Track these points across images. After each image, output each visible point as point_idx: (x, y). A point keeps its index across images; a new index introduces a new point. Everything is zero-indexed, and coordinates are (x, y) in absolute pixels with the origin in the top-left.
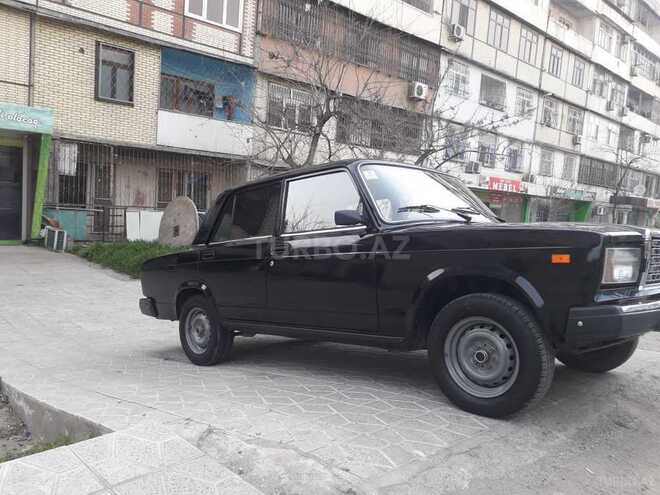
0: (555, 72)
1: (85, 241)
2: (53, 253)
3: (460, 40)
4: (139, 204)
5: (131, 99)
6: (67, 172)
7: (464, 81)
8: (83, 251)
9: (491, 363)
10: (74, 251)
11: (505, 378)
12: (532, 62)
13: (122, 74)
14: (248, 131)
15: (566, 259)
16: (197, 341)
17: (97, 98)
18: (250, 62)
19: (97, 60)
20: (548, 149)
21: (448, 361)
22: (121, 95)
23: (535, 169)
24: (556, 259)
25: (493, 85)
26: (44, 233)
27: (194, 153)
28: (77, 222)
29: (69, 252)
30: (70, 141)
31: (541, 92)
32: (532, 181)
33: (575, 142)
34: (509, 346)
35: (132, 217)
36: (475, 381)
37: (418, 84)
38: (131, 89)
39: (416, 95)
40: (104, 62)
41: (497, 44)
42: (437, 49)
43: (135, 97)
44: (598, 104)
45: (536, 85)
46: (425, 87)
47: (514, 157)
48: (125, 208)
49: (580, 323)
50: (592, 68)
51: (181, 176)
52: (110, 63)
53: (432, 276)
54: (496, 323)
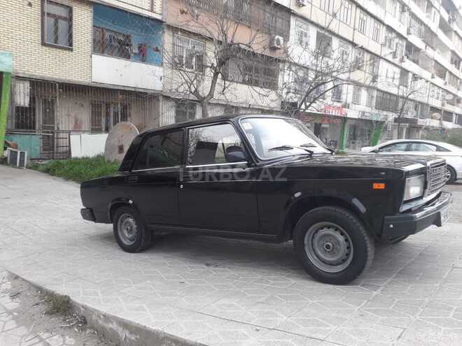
0: (362, 30)
1: (39, 159)
2: (18, 170)
3: (303, 5)
4: (78, 129)
5: (71, 45)
6: (22, 104)
7: (306, 36)
8: (41, 168)
10: (34, 167)
11: (343, 260)
12: (349, 23)
13: (62, 25)
14: (159, 71)
15: (382, 186)
17: (43, 44)
18: (159, 17)
19: (43, 13)
20: (358, 85)
22: (62, 41)
23: (350, 100)
24: (376, 186)
26: (6, 153)
27: (120, 88)
28: (30, 144)
29: (30, 168)
30: (23, 79)
31: (354, 45)
32: (348, 108)
33: (374, 80)
34: (346, 240)
35: (75, 138)
36: (324, 262)
37: (277, 37)
38: (71, 36)
39: (276, 45)
40: (49, 14)
41: (326, 9)
42: (289, 11)
43: (74, 44)
45: (351, 39)
46: (281, 38)
48: (69, 132)
49: (391, 226)
50: (385, 28)
51: (108, 106)
52: (54, 16)
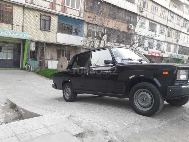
0: (171, 21)
1: (37, 69)
2: (29, 72)
3: (143, 12)
4: (52, 59)
5: (50, 30)
6: (32, 50)
7: (144, 24)
8: (36, 72)
9: (147, 101)
10: (34, 72)
11: (150, 105)
12: (165, 18)
13: (47, 23)
14: (82, 39)
15: (167, 73)
16: (67, 95)
17: (41, 30)
18: (82, 19)
19: (41, 19)
20: (169, 43)
21: (135, 101)
22: (47, 29)
23: (165, 49)
24: (164, 73)
25: (153, 25)
26: (26, 67)
27: (67, 45)
28: (35, 64)
29: (33, 72)
30: (33, 41)
31: (167, 27)
32: (164, 53)
33: (177, 41)
34: (151, 97)
35: (50, 62)
36: (142, 106)
37: (130, 25)
38: (50, 27)
39: (130, 28)
40: (43, 19)
41: (154, 13)
42: (136, 14)
43: (51, 29)
44: (185, 30)
45: (166, 25)
46: (132, 26)
47: (159, 46)
48: (48, 60)
49: (170, 90)
50: (183, 19)
51: (63, 51)
52: (44, 20)
53: (130, 78)
54: (148, 90)
